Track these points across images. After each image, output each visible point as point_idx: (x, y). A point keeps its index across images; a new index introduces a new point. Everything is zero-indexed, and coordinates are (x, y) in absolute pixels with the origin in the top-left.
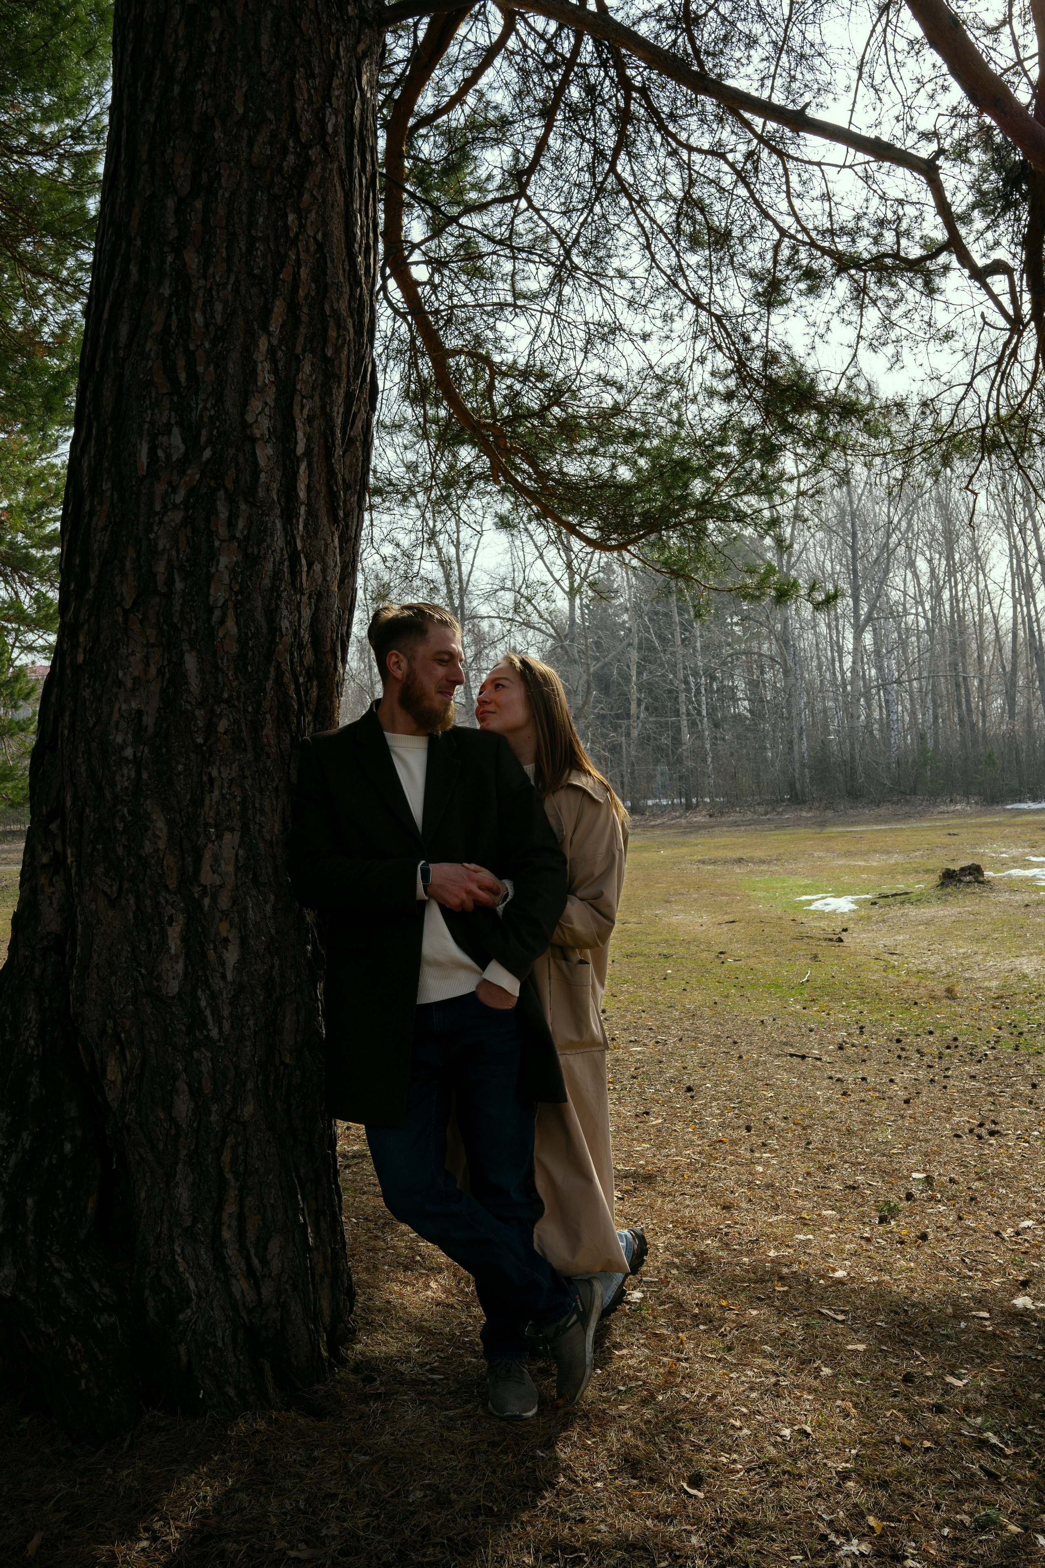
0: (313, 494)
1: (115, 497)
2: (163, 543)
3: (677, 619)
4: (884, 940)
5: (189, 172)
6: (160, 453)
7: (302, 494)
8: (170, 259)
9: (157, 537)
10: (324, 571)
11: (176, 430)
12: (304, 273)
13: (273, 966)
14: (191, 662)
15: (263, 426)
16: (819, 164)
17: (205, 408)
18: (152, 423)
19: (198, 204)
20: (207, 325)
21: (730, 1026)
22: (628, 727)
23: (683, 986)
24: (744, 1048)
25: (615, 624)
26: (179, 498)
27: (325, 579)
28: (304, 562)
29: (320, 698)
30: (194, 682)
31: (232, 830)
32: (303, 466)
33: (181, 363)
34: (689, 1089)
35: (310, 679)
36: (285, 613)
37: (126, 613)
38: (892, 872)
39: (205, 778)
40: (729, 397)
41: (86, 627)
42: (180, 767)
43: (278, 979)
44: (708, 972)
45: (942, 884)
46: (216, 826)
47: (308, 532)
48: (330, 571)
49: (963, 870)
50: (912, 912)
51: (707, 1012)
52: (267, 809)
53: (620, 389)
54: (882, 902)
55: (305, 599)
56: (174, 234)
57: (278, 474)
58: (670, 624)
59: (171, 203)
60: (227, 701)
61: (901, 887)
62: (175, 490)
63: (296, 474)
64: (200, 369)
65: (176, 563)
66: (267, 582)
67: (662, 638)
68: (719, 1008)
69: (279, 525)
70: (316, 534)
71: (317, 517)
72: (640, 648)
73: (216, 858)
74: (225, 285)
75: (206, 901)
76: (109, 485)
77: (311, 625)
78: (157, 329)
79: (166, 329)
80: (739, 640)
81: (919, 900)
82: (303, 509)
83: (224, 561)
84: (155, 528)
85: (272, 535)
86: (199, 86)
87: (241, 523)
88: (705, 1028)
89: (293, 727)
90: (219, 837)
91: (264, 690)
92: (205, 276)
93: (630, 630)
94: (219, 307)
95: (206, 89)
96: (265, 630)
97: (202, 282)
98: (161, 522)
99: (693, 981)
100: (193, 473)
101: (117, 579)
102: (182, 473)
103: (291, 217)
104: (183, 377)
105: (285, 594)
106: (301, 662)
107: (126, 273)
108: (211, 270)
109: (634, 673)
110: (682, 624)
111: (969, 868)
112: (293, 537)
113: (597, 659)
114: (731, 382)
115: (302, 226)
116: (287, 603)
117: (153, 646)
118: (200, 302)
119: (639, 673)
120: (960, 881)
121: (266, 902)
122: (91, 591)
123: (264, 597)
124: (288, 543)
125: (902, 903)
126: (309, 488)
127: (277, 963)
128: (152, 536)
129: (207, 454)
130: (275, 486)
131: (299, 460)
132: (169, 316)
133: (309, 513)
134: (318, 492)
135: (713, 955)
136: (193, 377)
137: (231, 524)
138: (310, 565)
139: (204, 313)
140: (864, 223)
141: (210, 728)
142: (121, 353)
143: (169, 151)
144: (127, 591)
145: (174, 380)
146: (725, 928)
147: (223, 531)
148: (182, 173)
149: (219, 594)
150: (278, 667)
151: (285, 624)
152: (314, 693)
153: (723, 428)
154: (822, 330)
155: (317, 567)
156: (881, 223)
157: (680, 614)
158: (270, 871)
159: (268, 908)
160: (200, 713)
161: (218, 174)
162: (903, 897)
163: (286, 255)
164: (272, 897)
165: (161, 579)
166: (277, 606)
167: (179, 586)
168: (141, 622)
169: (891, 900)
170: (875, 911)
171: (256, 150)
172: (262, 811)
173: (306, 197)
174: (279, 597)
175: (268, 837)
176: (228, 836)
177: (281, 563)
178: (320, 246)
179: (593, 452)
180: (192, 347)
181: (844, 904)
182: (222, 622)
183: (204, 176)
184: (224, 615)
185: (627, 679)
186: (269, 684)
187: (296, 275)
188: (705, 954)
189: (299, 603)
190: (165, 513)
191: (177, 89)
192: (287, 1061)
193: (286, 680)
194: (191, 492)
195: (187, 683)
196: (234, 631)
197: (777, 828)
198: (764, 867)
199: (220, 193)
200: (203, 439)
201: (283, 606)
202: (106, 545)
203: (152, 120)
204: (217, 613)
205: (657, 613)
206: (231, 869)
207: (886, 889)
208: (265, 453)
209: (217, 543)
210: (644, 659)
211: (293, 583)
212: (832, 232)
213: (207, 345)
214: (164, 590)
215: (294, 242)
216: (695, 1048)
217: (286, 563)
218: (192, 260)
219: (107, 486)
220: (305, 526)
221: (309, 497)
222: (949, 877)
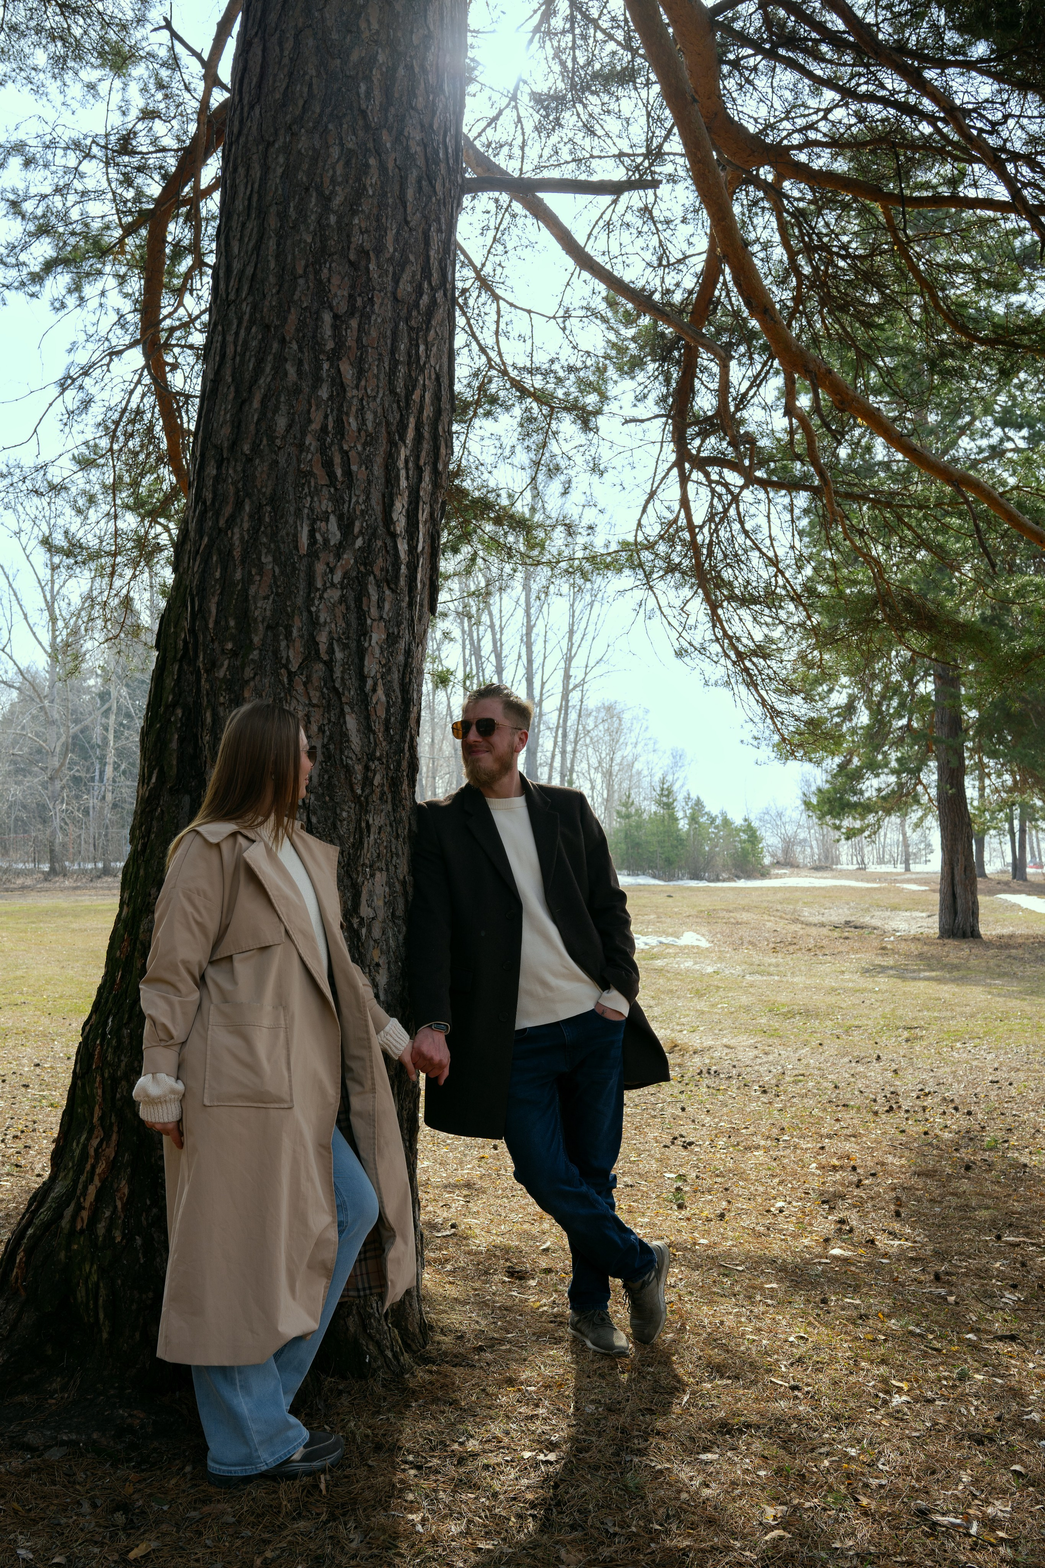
1: (277, 570)
2: (323, 616)
5: (346, 294)
6: (318, 536)
7: (418, 586)
8: (326, 366)
9: (318, 611)
11: (333, 519)
12: (428, 395)
14: (351, 723)
15: (401, 524)
17: (357, 502)
18: (311, 509)
19: (354, 323)
20: (359, 431)
26: (337, 578)
30: (355, 740)
31: (381, 870)
32: (420, 561)
33: (337, 460)
37: (291, 675)
39: (363, 825)
41: (252, 684)
42: (345, 814)
46: (371, 866)
47: (419, 618)
52: (399, 854)
56: (330, 345)
57: (408, 566)
59: (327, 317)
60: (379, 759)
62: (332, 571)
63: (417, 568)
64: (354, 468)
65: (335, 636)
66: (399, 658)
69: (407, 611)
70: (422, 619)
71: (422, 606)
73: (371, 893)
74: (375, 398)
75: (364, 931)
76: (270, 558)
78: (315, 426)
79: (324, 429)
82: (418, 598)
83: (375, 637)
84: (316, 602)
85: (404, 619)
86: (356, 221)
87: (387, 606)
90: (373, 875)
91: (403, 751)
92: (357, 387)
94: (369, 416)
95: (363, 225)
96: (398, 699)
97: (355, 392)
98: (321, 597)
100: (348, 558)
101: (283, 644)
102: (338, 557)
103: (422, 348)
104: (339, 472)
107: (279, 371)
108: (363, 383)
112: (414, 621)
115: (428, 357)
117: (314, 706)
118: (354, 409)
122: (256, 652)
126: (422, 580)
128: (313, 609)
129: (359, 542)
132: (326, 417)
136: (348, 473)
137: (379, 606)
139: (357, 418)
141: (367, 782)
142: (278, 442)
143: (326, 271)
144: (294, 656)
145: (331, 475)
147: (374, 612)
148: (339, 293)
149: (372, 667)
160: (358, 768)
161: (371, 300)
163: (417, 380)
165: (323, 648)
167: (339, 655)
168: (305, 684)
171: (401, 285)
172: (397, 855)
173: (432, 332)
175: (401, 877)
176: (378, 875)
180: (346, 447)
182: (374, 690)
183: (359, 300)
184: (375, 684)
187: (423, 397)
190: (325, 590)
191: (333, 219)
194: (345, 575)
195: (348, 741)
196: (383, 698)
199: (373, 317)
200: (356, 530)
202: (268, 613)
203: (309, 240)
204: (370, 682)
206: (381, 903)
208: (403, 547)
209: (369, 622)
213: (360, 448)
214: (325, 657)
215: (422, 369)
218: (348, 372)
219: (267, 559)
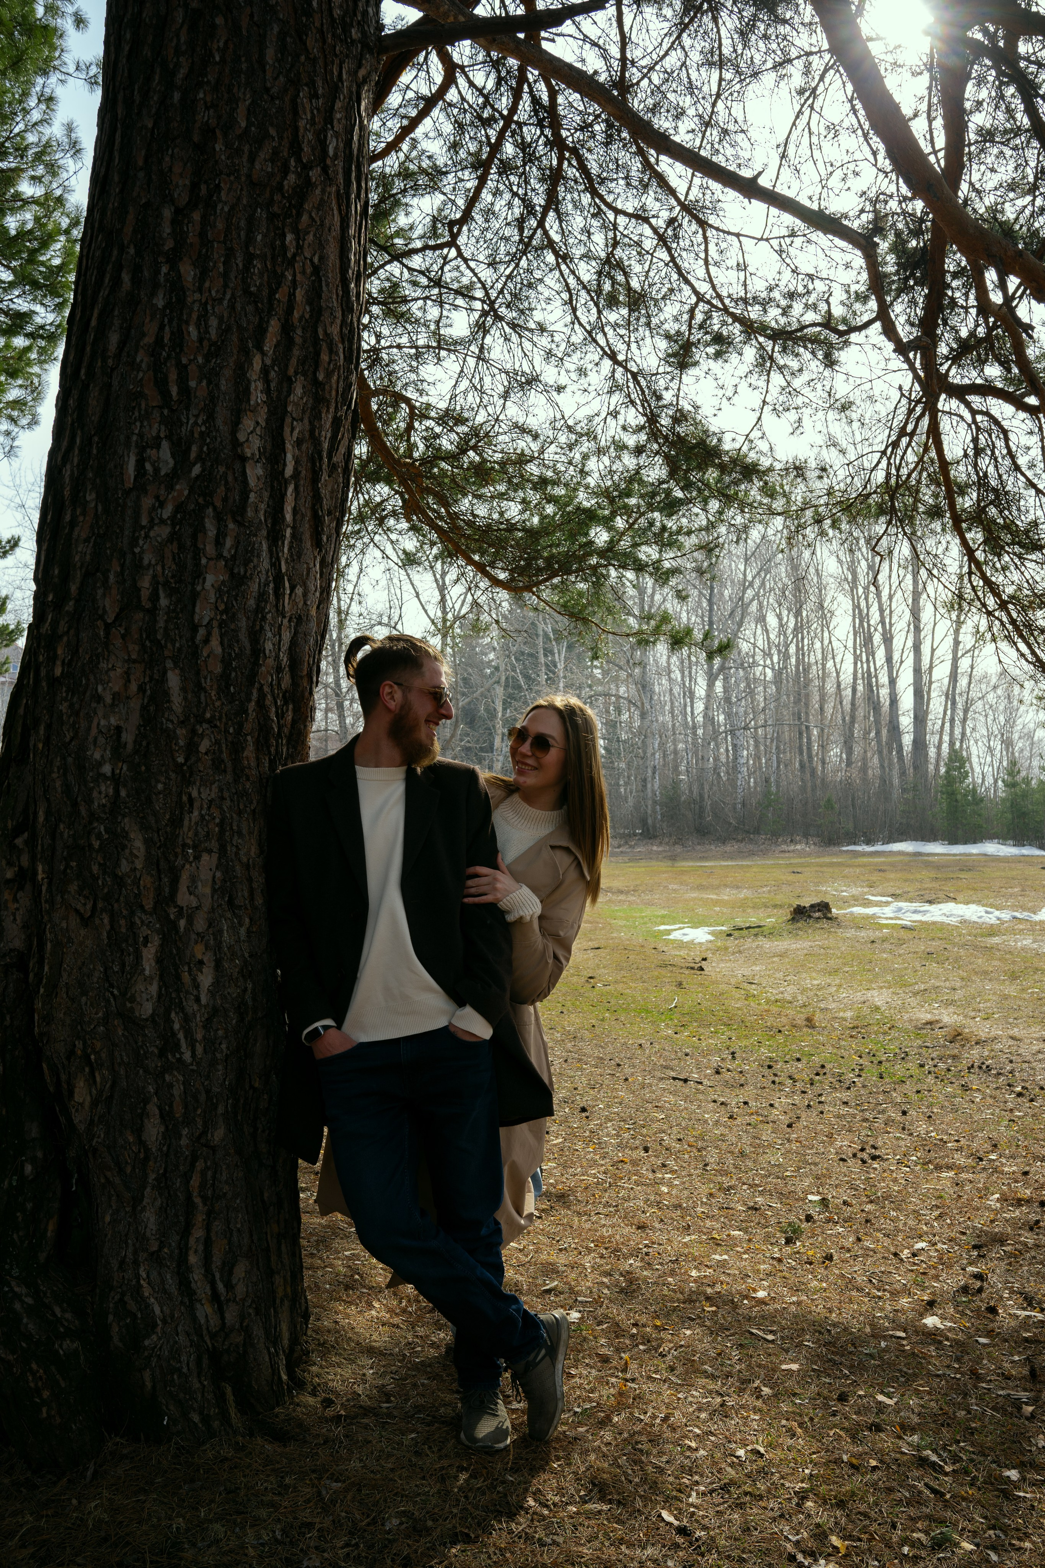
0: (298, 517)
1: (100, 508)
2: (148, 558)
3: (542, 659)
4: (742, 970)
5: (187, 182)
6: (148, 466)
7: (289, 517)
8: (164, 270)
9: (142, 552)
10: (305, 595)
11: (165, 444)
12: (299, 294)
13: (245, 990)
14: (174, 680)
15: (254, 445)
16: (738, 235)
17: (196, 423)
18: (141, 435)
19: (196, 216)
20: (201, 340)
21: (610, 1048)
22: (492, 761)
23: (560, 1009)
24: (628, 1070)
25: (482, 661)
26: (167, 512)
27: (305, 603)
28: (287, 584)
29: (294, 722)
30: (177, 700)
31: (210, 851)
32: (291, 489)
33: (173, 376)
34: (583, 1110)
35: (286, 703)
36: (269, 634)
37: (108, 627)
38: (743, 905)
39: (185, 798)
40: (639, 450)
41: (65, 639)
42: (160, 786)
43: (250, 1003)
44: (581, 995)
45: (793, 919)
46: (195, 847)
47: (292, 555)
48: (310, 595)
49: (812, 906)
50: (767, 944)
51: (587, 1035)
52: (244, 832)
53: (536, 437)
54: (736, 933)
55: (285, 621)
56: (169, 244)
57: (266, 495)
58: (536, 664)
59: (167, 213)
60: (209, 722)
61: (753, 920)
62: (162, 505)
63: (283, 496)
64: (193, 384)
65: (161, 579)
66: (252, 603)
67: (527, 677)
68: (598, 1031)
69: (265, 546)
70: (299, 557)
71: (301, 540)
72: (506, 686)
73: (193, 879)
74: (220, 301)
75: (182, 923)
76: (94, 496)
77: (290, 648)
78: (148, 340)
79: (159, 341)
80: (600, 682)
81: (771, 933)
82: (289, 532)
83: (210, 579)
84: (141, 542)
85: (259, 556)
86: (201, 95)
87: (229, 542)
88: (588, 1050)
89: (273, 750)
90: (197, 858)
91: (246, 712)
92: (200, 290)
93: (497, 668)
94: (214, 322)
95: (208, 99)
96: (248, 652)
97: (197, 296)
98: (147, 536)
99: (569, 1004)
100: (182, 488)
101: (100, 592)
102: (170, 488)
103: (289, 237)
104: (174, 390)
105: (269, 616)
106: (279, 685)
107: (117, 282)
108: (207, 284)
109: (500, 709)
110: (547, 665)
111: (819, 904)
112: (278, 559)
113: (463, 694)
114: (643, 437)
115: (299, 247)
116: (271, 625)
117: (134, 661)
118: (195, 316)
119: (504, 709)
120: (810, 917)
121: (241, 925)
122: (71, 603)
123: (248, 618)
124: (273, 565)
125: (756, 935)
126: (295, 511)
127: (250, 986)
128: (137, 550)
129: (197, 470)
130: (263, 506)
131: (286, 482)
132: (162, 327)
133: (293, 536)
134: (303, 516)
135: (583, 979)
136: (185, 391)
137: (219, 542)
138: (293, 588)
139: (198, 326)
140: (776, 294)
141: (191, 748)
142: (110, 362)
143: (167, 159)
144: (110, 605)
145: (165, 394)
146: (591, 954)
147: (210, 549)
148: (180, 183)
149: (204, 613)
150: (260, 689)
151: (269, 646)
152: (289, 716)
153: (630, 480)
154: (729, 393)
155: (299, 591)
156: (791, 295)
157: (545, 655)
158: (246, 894)
159: (243, 931)
160: (181, 732)
161: (218, 187)
162: (756, 930)
163: (283, 275)
164: (247, 920)
165: (145, 594)
166: (262, 628)
167: (164, 602)
168: (123, 637)
169: (745, 932)
170: (731, 943)
171: (257, 166)
172: (240, 834)
173: (305, 218)
174: (264, 618)
175: (245, 860)
176: (205, 857)
177: (267, 584)
178: (316, 270)
179: (501, 496)
180: (184, 361)
181: (701, 935)
182: (207, 641)
183: (203, 187)
184: (209, 634)
185: (492, 714)
186: (252, 706)
187: (292, 296)
188: (575, 979)
189: (280, 626)
190: (151, 528)
191: (177, 96)
192: (257, 1085)
193: (267, 703)
194: (179, 508)
195: (169, 701)
196: (219, 650)
197: (630, 860)
198: (622, 897)
199: (219, 207)
200: (193, 455)
201: (267, 628)
202: (88, 557)
203: (150, 125)
204: (202, 632)
205: (523, 653)
206: (208, 891)
207: (739, 922)
208: (255, 473)
209: (204, 561)
210: (511, 696)
211: (277, 606)
212: (745, 301)
213: (200, 360)
214: (148, 605)
215: (291, 263)
216: (582, 1069)
217: (272, 585)
218: (188, 272)
219: (90, 497)
220: (290, 549)
221: (294, 520)
222: (800, 913)
